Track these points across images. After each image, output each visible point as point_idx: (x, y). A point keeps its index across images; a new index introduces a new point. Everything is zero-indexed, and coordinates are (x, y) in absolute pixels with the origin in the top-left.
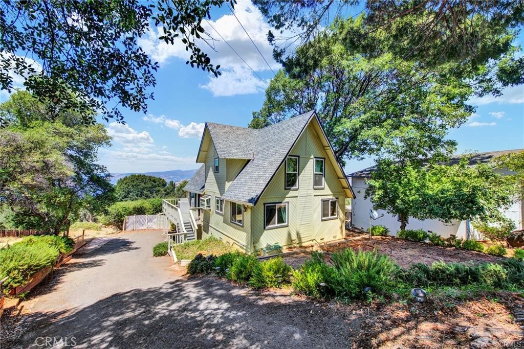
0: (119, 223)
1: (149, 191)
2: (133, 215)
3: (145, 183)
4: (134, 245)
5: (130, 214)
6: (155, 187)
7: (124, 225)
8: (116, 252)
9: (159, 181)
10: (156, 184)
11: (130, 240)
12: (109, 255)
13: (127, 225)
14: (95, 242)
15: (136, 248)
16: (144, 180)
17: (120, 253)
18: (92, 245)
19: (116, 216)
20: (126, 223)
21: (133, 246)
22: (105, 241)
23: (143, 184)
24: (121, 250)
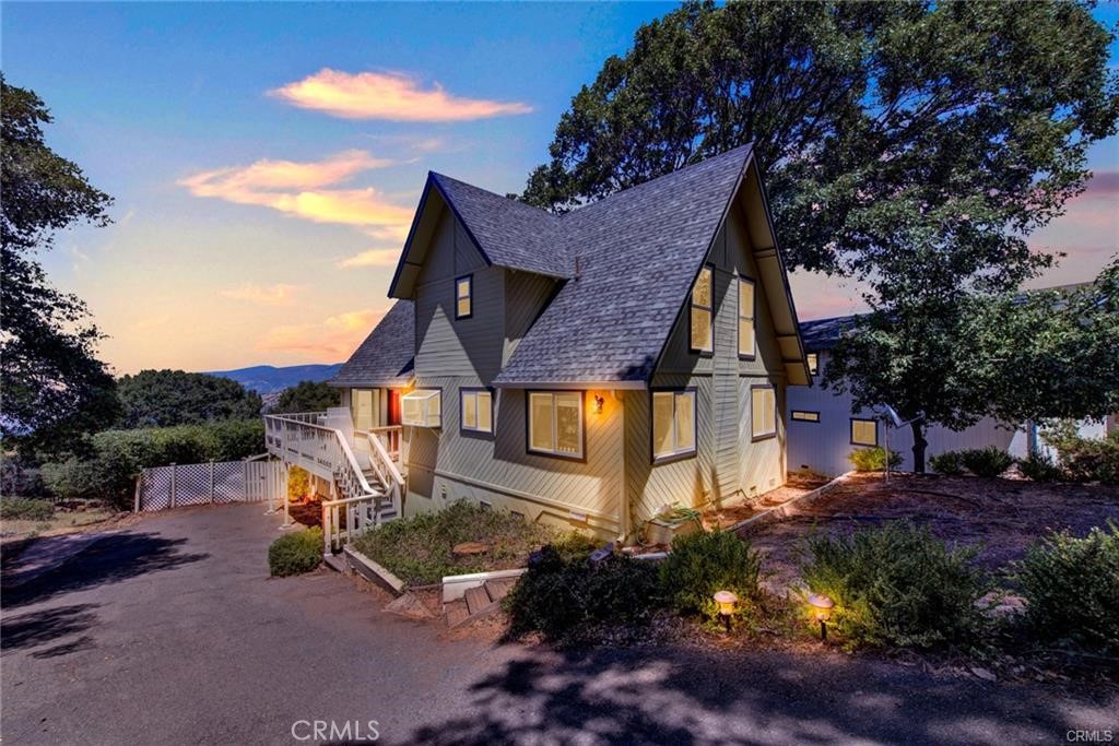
0: (119, 489)
1: (195, 410)
2: (167, 464)
3: (183, 392)
4: (184, 550)
5: (157, 461)
6: (215, 401)
7: (137, 496)
8: (128, 576)
9: (223, 386)
10: (217, 392)
11: (165, 536)
12: (103, 587)
13: (148, 494)
14: (40, 552)
15: (195, 558)
16: (182, 382)
17: (143, 576)
18: (30, 562)
19: (109, 471)
20: (144, 488)
21: (181, 553)
22: (76, 543)
23: (178, 394)
24: (141, 567)
